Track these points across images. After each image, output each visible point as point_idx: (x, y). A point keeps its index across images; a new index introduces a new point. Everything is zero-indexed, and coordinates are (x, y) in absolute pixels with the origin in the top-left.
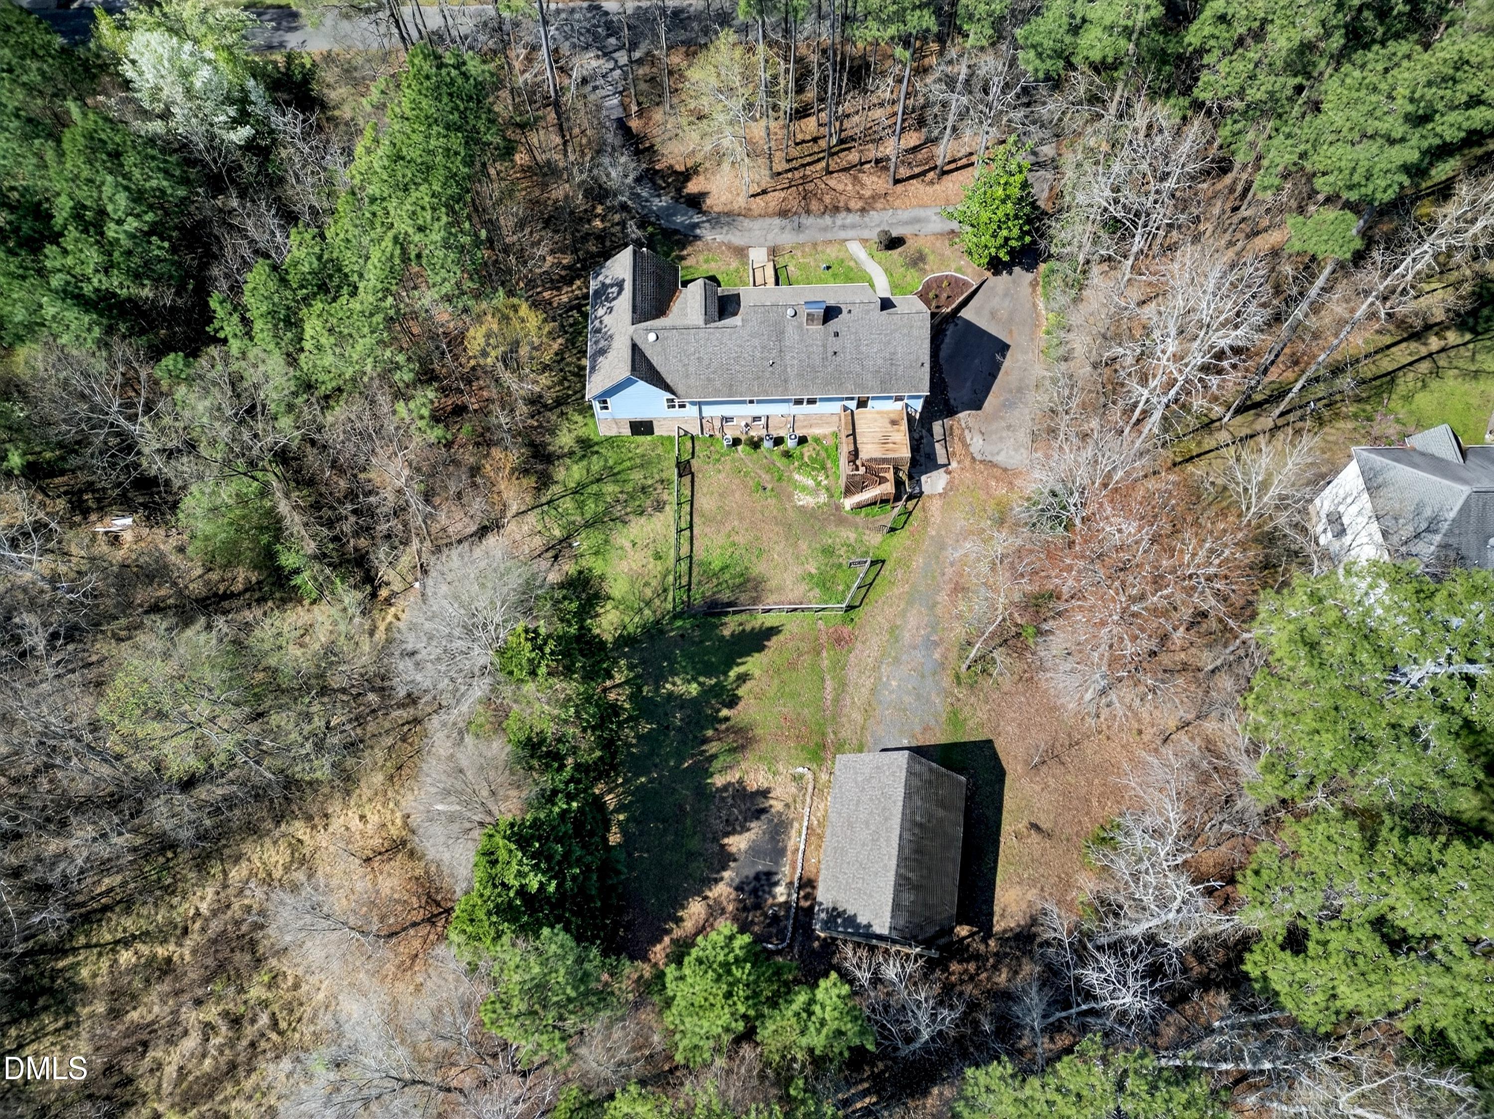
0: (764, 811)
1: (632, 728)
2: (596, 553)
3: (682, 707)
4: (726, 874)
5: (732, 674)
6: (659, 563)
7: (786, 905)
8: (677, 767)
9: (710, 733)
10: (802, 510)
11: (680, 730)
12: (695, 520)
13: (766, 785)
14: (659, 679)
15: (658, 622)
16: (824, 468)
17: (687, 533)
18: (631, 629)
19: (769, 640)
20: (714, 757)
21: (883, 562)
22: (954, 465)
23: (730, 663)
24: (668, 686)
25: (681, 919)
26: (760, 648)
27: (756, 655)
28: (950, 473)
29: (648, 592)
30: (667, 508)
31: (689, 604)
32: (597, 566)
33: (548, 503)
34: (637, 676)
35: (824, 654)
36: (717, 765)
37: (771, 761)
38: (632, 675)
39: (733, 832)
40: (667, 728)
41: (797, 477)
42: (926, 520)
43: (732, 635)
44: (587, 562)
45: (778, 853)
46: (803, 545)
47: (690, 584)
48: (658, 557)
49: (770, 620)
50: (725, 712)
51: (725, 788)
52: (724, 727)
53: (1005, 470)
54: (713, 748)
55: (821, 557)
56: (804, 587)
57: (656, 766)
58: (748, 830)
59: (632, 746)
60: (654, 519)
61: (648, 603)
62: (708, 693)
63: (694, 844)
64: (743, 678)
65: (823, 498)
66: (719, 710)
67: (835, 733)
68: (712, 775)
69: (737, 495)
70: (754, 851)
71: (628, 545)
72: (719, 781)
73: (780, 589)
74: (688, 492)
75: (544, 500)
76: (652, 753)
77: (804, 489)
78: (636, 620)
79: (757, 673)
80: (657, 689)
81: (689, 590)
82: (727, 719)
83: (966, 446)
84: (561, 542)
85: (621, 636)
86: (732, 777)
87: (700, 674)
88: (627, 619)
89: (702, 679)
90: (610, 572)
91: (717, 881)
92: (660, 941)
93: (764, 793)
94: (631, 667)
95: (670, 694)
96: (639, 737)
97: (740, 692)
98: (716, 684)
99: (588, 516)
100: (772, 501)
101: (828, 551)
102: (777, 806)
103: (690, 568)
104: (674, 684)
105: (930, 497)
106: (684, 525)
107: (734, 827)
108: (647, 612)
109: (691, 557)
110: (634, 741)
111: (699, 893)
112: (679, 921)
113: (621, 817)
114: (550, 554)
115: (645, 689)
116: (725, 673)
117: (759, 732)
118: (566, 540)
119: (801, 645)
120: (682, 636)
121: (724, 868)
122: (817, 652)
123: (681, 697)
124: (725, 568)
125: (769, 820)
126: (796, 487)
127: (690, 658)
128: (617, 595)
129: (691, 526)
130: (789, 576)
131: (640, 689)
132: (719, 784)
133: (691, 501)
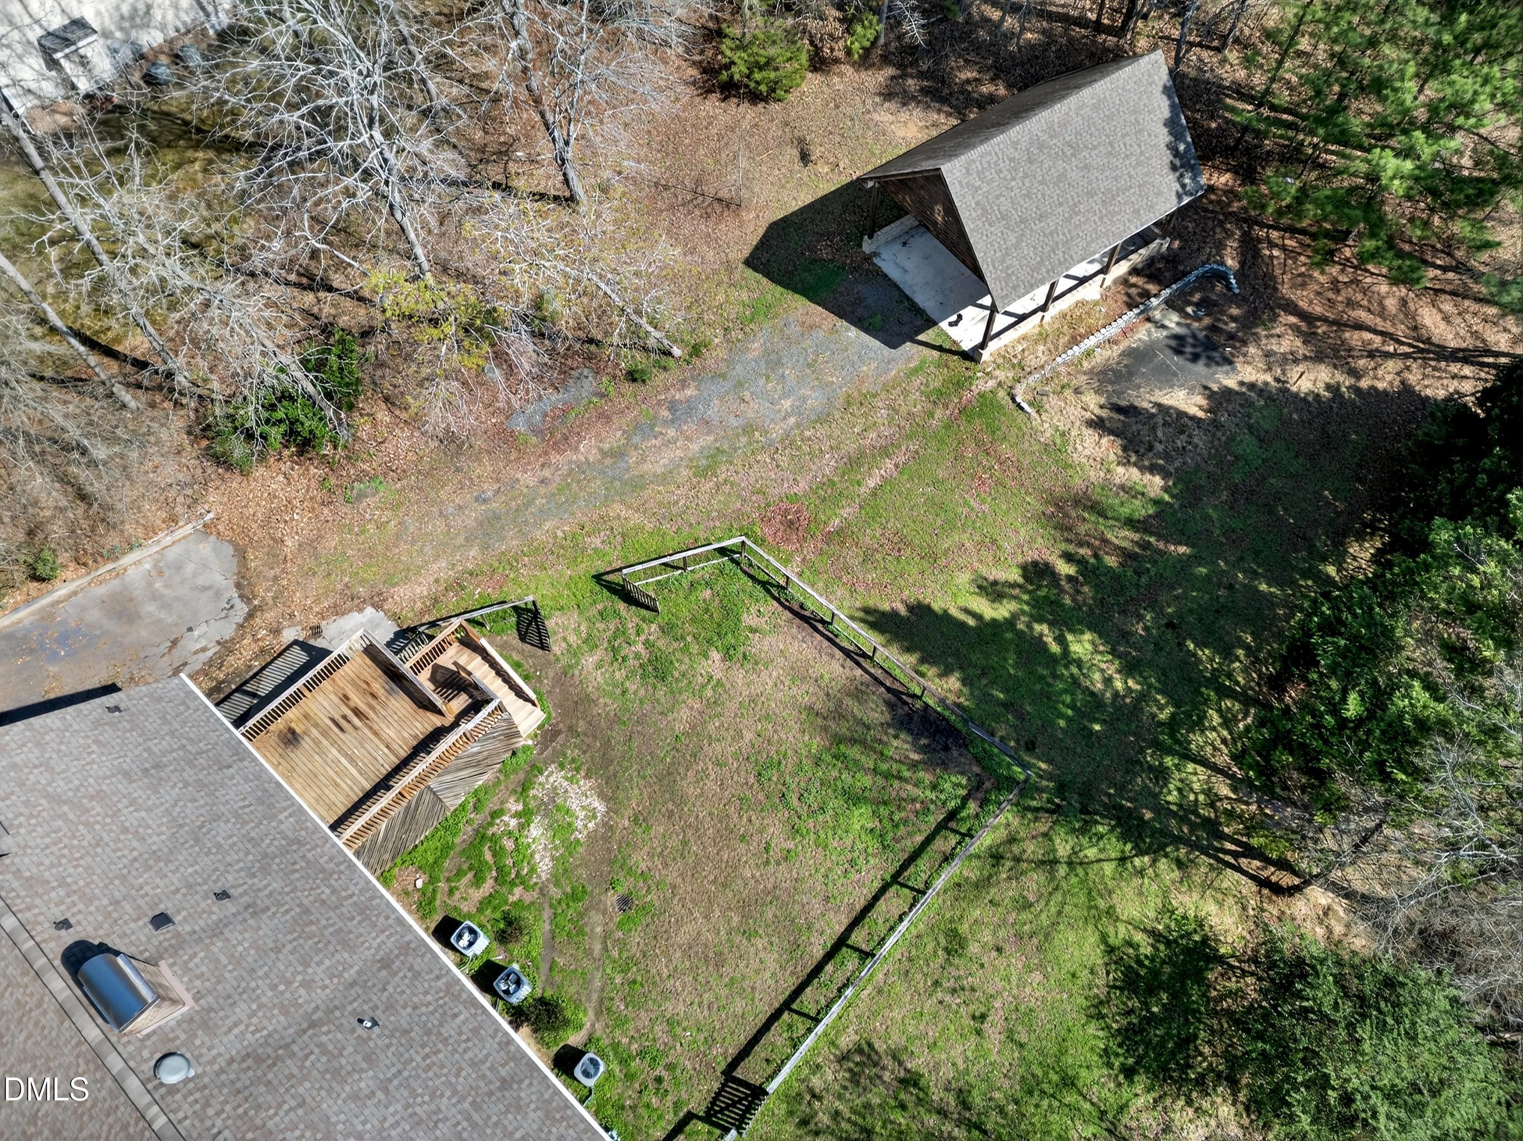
0: (1118, 409)
1: (1229, 676)
2: (1070, 1082)
3: (1125, 635)
4: (1231, 382)
5: (1001, 611)
6: (963, 929)
7: (1170, 304)
8: (1196, 559)
9: (1111, 561)
10: (610, 790)
11: (1153, 605)
12: (818, 952)
13: (1088, 432)
14: (1127, 712)
15: (1056, 810)
16: (480, 836)
17: (858, 938)
18: (1114, 847)
19: (894, 614)
20: (1130, 523)
21: (597, 576)
22: (289, 635)
23: (992, 630)
24: (1119, 685)
25: (1328, 387)
26: (920, 610)
27: (937, 606)
28: (317, 631)
29: (1035, 881)
30: (846, 1041)
31: (976, 790)
32: (1087, 1048)
34: (1163, 749)
35: (835, 524)
36: (1140, 509)
37: (1055, 449)
38: (1169, 761)
39: (1181, 414)
40: (1170, 625)
41: (544, 866)
42: (457, 586)
43: (945, 674)
44: (1101, 1082)
45: (1138, 355)
46: (682, 718)
47: (942, 826)
48: (957, 943)
49: (869, 639)
50: (1065, 569)
51: (1153, 469)
52: (1084, 551)
53: (241, 554)
54: (1123, 537)
55: (679, 668)
56: (758, 645)
57: (1231, 587)
58: (1159, 405)
59: (1247, 648)
60: (896, 1039)
61: (1049, 863)
62: (1065, 621)
63: (1247, 445)
64: (992, 590)
65: (550, 780)
66: (1070, 578)
67: (931, 415)
68: (1156, 502)
69: (684, 935)
70: (1166, 378)
71: (994, 1030)
72: (1155, 484)
73: (799, 674)
74: (777, 1036)
76: (1223, 610)
77: (560, 829)
78: (1091, 853)
79: (964, 579)
80: (1143, 697)
81: (952, 815)
82: (1068, 557)
83: (227, 647)
85: (1141, 853)
86: (1131, 475)
87: (1052, 660)
88: (1109, 868)
89: (1055, 648)
90: (1073, 1005)
91: (1252, 386)
92: (1373, 388)
93: (1098, 424)
94: (1162, 775)
95: (1130, 668)
96: (1227, 654)
97: (1014, 575)
98: (1040, 620)
100: (640, 860)
101: (657, 669)
102: (1093, 402)
103: (914, 857)
104: (1108, 681)
105: (396, 618)
106: (850, 961)
108: (1063, 849)
109: (896, 878)
110: (1240, 652)
111: (1285, 391)
112: (1333, 388)
113: (1331, 570)
115: (1164, 716)
116: (1010, 623)
117: (1034, 503)
119: (853, 562)
120: (1030, 747)
121: (1227, 392)
122: (840, 536)
123: (1113, 652)
124: (853, 798)
125: (1119, 394)
126: (570, 846)
127: (1048, 698)
128: (1093, 938)
129: (841, 942)
130: (765, 682)
131: (1172, 725)
132: (1158, 481)
133: (786, 1005)
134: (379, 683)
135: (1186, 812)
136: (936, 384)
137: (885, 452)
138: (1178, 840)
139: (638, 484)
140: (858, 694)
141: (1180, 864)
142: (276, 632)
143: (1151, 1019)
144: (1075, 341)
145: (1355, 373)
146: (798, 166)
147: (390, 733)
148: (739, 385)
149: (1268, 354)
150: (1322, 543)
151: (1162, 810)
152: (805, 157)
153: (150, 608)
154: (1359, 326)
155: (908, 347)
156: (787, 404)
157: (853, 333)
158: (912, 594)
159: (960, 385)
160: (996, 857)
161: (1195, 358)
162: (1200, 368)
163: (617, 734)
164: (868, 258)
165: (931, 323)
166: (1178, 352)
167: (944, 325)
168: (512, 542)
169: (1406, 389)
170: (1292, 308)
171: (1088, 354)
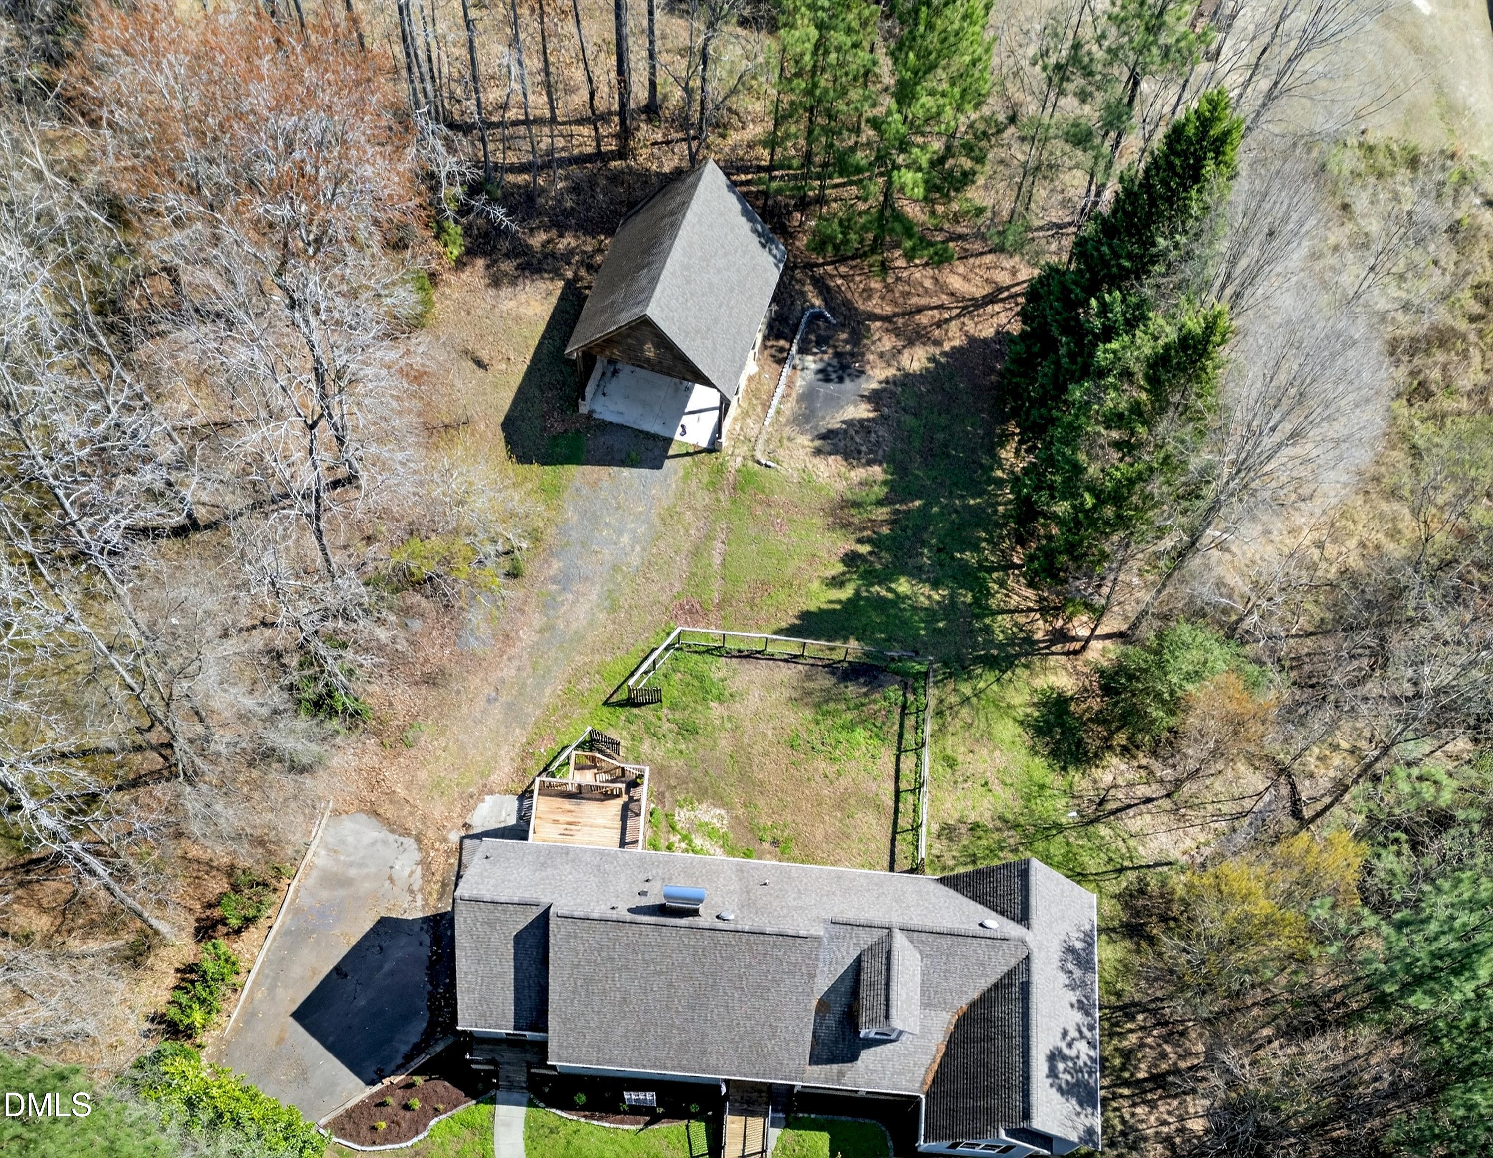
0: (823, 437)
1: (987, 560)
2: (1042, 787)
3: (920, 569)
4: (875, 385)
5: (847, 593)
6: (949, 752)
7: (802, 351)
8: (927, 506)
9: (885, 530)
10: (719, 800)
11: (924, 544)
12: (891, 803)
13: (817, 461)
14: (950, 608)
15: (951, 675)
17: (903, 786)
18: (991, 676)
20: (880, 503)
21: (606, 703)
22: (454, 837)
23: (851, 604)
24: (937, 597)
25: (929, 360)
26: (805, 615)
27: (813, 608)
28: (466, 826)
29: (965, 712)
30: (935, 828)
31: (905, 687)
32: (1040, 769)
33: (1121, 870)
34: (979, 617)
35: (716, 597)
36: (880, 491)
37: (806, 482)
38: (987, 621)
39: (861, 421)
40: (939, 550)
41: (720, 854)
42: (527, 755)
43: (846, 641)
44: (1054, 780)
45: (808, 397)
46: (724, 744)
47: (903, 715)
48: (951, 763)
49: (792, 646)
50: (864, 549)
51: (870, 463)
52: (865, 534)
53: (375, 814)
54: (882, 513)
55: (700, 722)
56: (733, 686)
57: (956, 511)
58: (843, 422)
59: (985, 540)
60: (956, 815)
61: (966, 701)
62: (885, 578)
63: (910, 421)
64: (836, 582)
65: (682, 816)
66: (871, 553)
67: (718, 500)
68: (885, 483)
69: (819, 836)
70: (835, 402)
71: (995, 786)
72: (877, 472)
73: (770, 687)
74: (900, 846)
75: (1132, 876)
76: (961, 527)
77: (710, 833)
78: (982, 685)
79: (815, 585)
80: (952, 596)
81: (904, 707)
82: (860, 541)
83: (425, 864)
84: (1097, 820)
85: (1004, 672)
86: (859, 474)
87: (894, 603)
88: (995, 687)
89: (890, 596)
90: (1022, 756)
91: (887, 381)
92: (953, 348)
93: (818, 452)
94: (988, 630)
95: (935, 585)
97: (840, 568)
98: (872, 584)
99: (1059, 838)
100: (765, 821)
101: (687, 730)
102: (805, 440)
103: (901, 736)
104: (929, 597)
105: (507, 792)
106: (909, 798)
107: (862, 426)
108: (968, 691)
109: (900, 751)
110: (984, 545)
111: (907, 375)
112: (932, 359)
113: (999, 473)
114: (1111, 806)
115: (969, 599)
116: (858, 593)
117: (818, 521)
118: (1088, 822)
119: (747, 609)
120: (917, 652)
121: (875, 392)
122: (726, 600)
123: (921, 581)
124: (850, 727)
125: (816, 427)
126: (724, 836)
127: (905, 623)
128: (1011, 722)
129: (898, 793)
130: (754, 700)
131: (976, 601)
132: (877, 469)
133: (895, 832)
134: (567, 804)
135: (1012, 641)
136: (706, 479)
137: (709, 538)
138: (1017, 656)
139: (579, 637)
140: (809, 677)
141: (1026, 666)
142: (445, 840)
143: (1058, 742)
144: (767, 406)
145: (937, 343)
146: (480, 373)
147: (600, 821)
148: (583, 545)
149: (881, 355)
150: (985, 460)
151: (1001, 646)
152: (479, 364)
153: (353, 872)
154: (920, 310)
155: (667, 463)
156: (625, 539)
157: (626, 472)
158: (794, 611)
159: (720, 470)
160: (939, 713)
161: (841, 380)
162: (848, 384)
163: (696, 774)
164: (590, 415)
165: (669, 441)
166: (827, 380)
167: (677, 437)
168: (533, 713)
169: (972, 340)
170: (875, 317)
171: (778, 412)
